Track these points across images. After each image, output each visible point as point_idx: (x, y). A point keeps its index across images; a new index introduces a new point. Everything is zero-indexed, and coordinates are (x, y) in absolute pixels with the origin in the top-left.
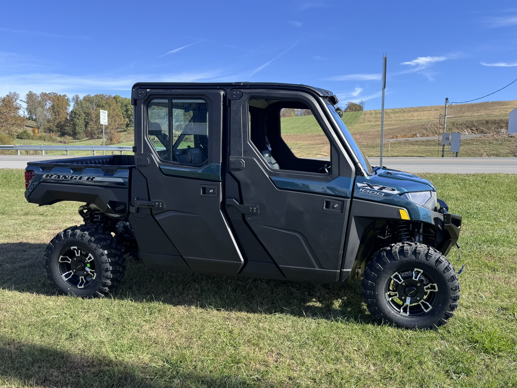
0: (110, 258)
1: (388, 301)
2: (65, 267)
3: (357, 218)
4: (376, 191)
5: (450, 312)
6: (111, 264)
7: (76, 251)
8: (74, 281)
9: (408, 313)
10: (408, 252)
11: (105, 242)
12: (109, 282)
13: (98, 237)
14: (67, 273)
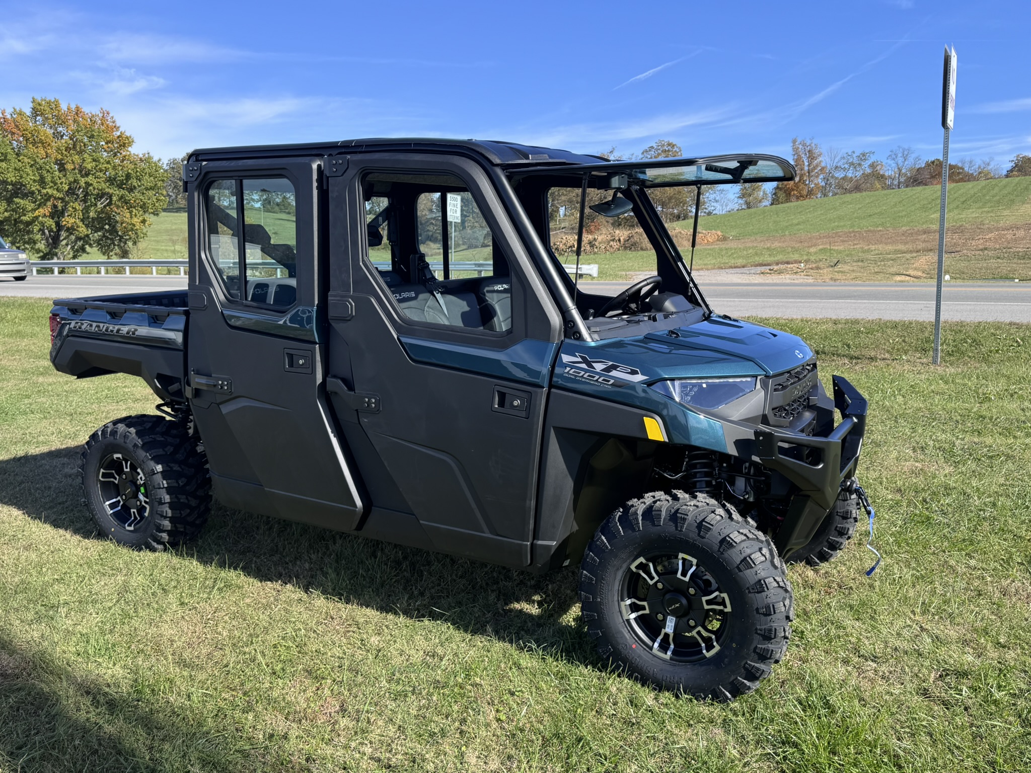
0: (166, 480)
1: (628, 621)
2: (110, 489)
3: (560, 431)
4: (597, 373)
5: (757, 665)
6: (169, 490)
7: (124, 462)
8: (122, 516)
9: (669, 653)
10: (660, 515)
11: (161, 450)
12: (167, 524)
13: (151, 439)
14: (114, 500)
